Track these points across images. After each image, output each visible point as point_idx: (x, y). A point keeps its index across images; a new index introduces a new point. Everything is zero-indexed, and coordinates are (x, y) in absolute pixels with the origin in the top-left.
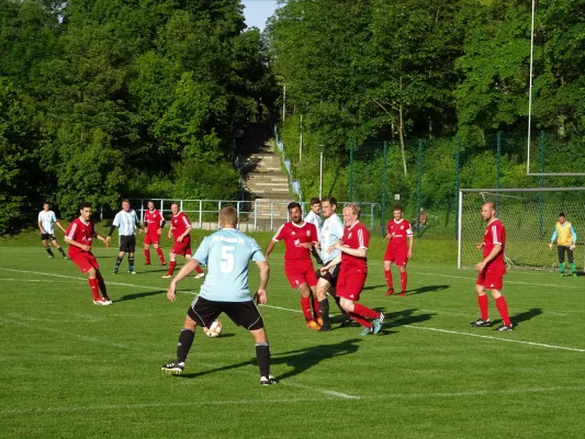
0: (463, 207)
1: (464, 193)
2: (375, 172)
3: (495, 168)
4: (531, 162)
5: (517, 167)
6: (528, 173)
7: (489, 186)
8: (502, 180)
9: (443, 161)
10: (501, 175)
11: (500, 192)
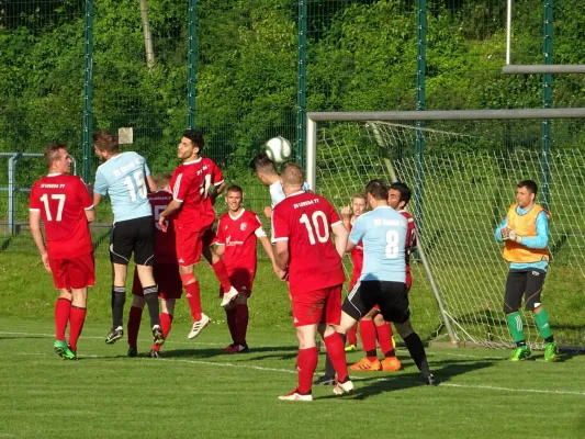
0: (319, 165)
1: (320, 124)
2: (61, 62)
3: (410, 49)
4: (516, 32)
5: (475, 46)
6: (508, 66)
7: (396, 102)
8: (431, 84)
9: (261, 31)
10: (431, 71)
11: (427, 122)
